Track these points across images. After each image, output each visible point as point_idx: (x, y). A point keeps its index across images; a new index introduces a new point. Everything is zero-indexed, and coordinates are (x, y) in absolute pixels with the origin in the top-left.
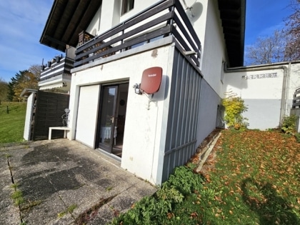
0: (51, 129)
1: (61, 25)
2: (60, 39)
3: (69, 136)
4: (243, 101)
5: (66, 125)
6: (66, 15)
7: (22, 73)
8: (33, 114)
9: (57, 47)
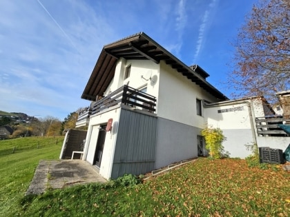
0: (74, 152)
1: (93, 88)
2: (92, 95)
3: (83, 157)
4: (222, 131)
5: (82, 151)
6: (96, 82)
7: (72, 114)
8: (66, 143)
9: (90, 99)
